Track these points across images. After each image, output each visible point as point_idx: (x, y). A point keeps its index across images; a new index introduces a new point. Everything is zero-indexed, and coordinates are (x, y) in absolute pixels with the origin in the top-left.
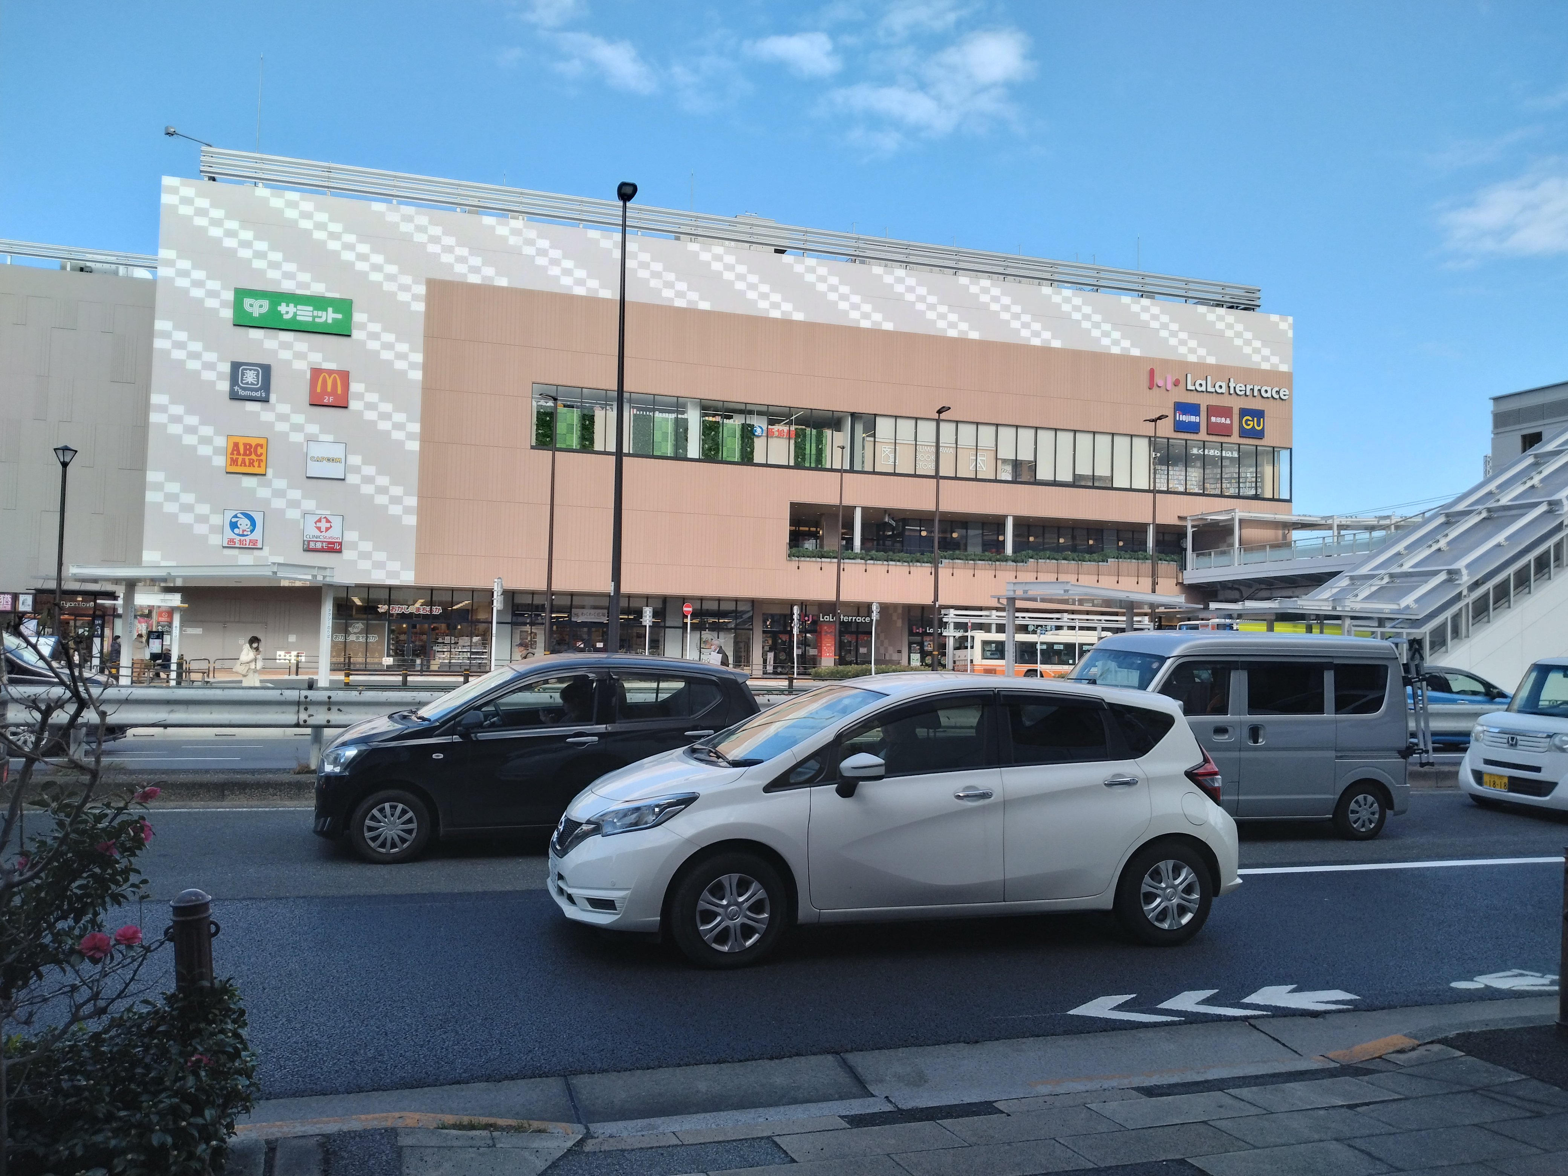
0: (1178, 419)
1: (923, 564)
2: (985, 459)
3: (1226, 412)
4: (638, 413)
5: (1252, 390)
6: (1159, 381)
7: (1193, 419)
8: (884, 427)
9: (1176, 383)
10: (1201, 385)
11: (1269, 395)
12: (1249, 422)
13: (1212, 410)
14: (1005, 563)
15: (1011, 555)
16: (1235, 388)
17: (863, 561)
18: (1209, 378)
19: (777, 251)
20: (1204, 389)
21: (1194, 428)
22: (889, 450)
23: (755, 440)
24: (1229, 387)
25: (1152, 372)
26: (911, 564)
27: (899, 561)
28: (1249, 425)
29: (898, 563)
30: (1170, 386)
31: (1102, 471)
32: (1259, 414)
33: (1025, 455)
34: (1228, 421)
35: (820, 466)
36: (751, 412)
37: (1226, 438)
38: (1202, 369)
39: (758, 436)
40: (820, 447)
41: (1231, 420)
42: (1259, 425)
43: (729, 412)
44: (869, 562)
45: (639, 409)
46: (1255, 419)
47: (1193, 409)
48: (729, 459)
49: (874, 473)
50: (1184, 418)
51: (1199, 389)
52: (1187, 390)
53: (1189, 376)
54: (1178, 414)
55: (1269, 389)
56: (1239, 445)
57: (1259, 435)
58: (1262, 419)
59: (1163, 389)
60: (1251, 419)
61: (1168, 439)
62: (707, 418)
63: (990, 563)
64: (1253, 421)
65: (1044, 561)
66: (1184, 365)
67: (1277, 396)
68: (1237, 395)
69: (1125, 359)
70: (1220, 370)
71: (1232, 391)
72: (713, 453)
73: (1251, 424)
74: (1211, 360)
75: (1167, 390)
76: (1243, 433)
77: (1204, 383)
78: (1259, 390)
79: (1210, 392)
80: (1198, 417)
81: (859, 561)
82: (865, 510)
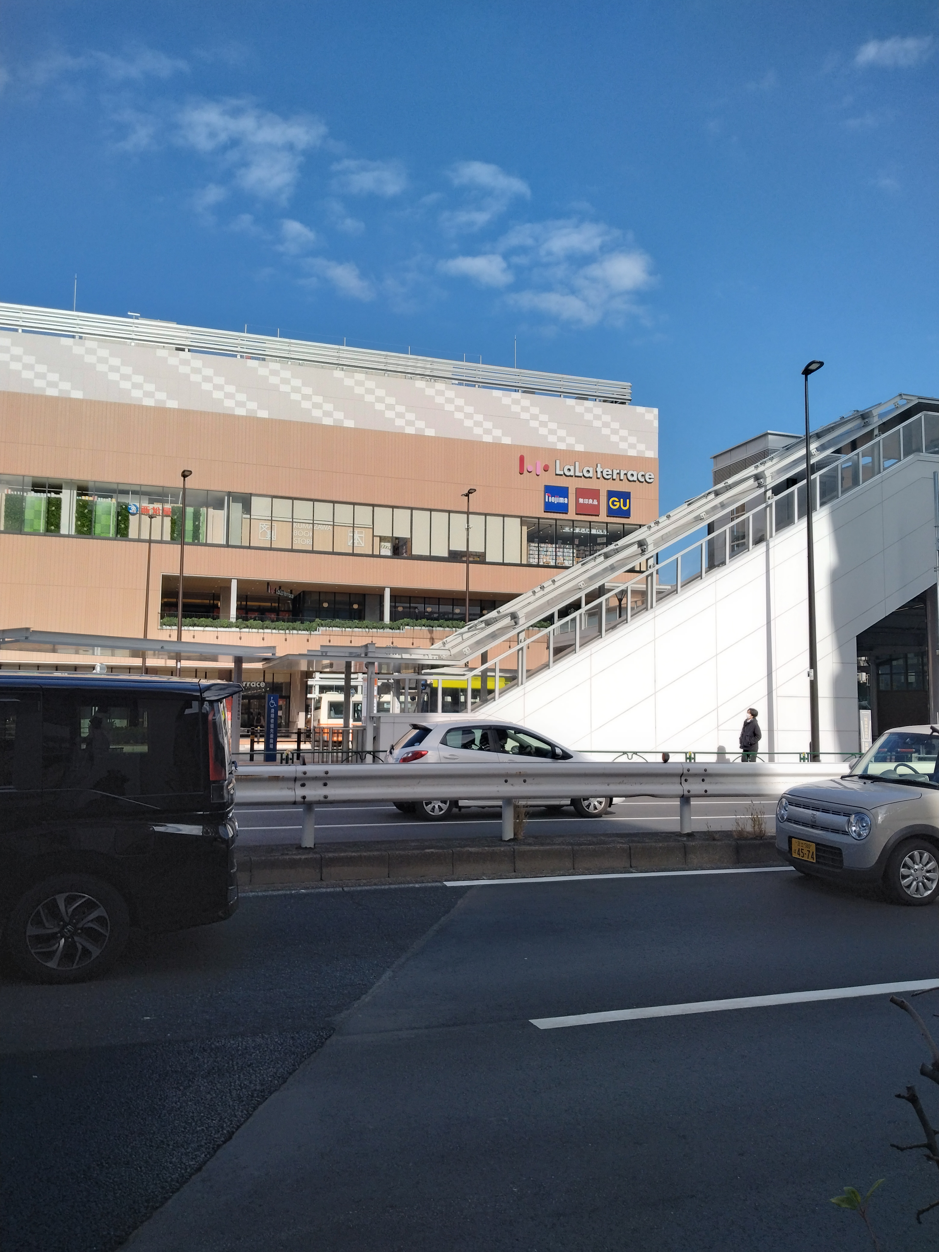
0: (547, 500)
1: (300, 632)
2: (363, 535)
3: (594, 494)
4: (12, 493)
5: (619, 474)
6: (527, 465)
7: (562, 500)
8: (259, 506)
9: (546, 469)
10: (569, 470)
11: (635, 478)
12: (615, 503)
13: (581, 493)
14: (381, 630)
15: (389, 623)
16: (602, 472)
17: (238, 629)
18: (577, 464)
19: (178, 349)
20: (572, 473)
21: (563, 509)
22: (267, 526)
23: (131, 517)
24: (596, 472)
25: (522, 459)
26: (287, 631)
27: (274, 629)
28: (616, 505)
29: (274, 631)
30: (540, 471)
31: (476, 547)
32: (625, 496)
33: (402, 532)
34: (595, 502)
35: (196, 541)
36: (125, 492)
37: (594, 517)
38: (570, 455)
39: (133, 514)
40: (197, 523)
41: (599, 502)
42: (625, 505)
43: (107, 492)
44: (244, 630)
45: (13, 489)
46: (622, 500)
47: (563, 492)
48: (103, 535)
49: (249, 547)
50: (554, 500)
51: (568, 473)
52: (556, 475)
53: (558, 462)
54: (547, 497)
55: (635, 473)
56: (607, 523)
57: (626, 514)
58: (628, 500)
59: (533, 474)
60: (617, 500)
61: (539, 518)
62: (84, 498)
63: (367, 630)
64: (620, 501)
65: (419, 628)
66: (554, 453)
67: (642, 480)
68: (605, 479)
69: (496, 447)
70: (586, 457)
71: (599, 475)
72: (85, 529)
73: (618, 504)
74: (580, 448)
75: (538, 475)
76: (611, 513)
77: (572, 468)
78: (626, 474)
79: (578, 477)
80: (566, 499)
81: (234, 629)
82: (239, 581)
